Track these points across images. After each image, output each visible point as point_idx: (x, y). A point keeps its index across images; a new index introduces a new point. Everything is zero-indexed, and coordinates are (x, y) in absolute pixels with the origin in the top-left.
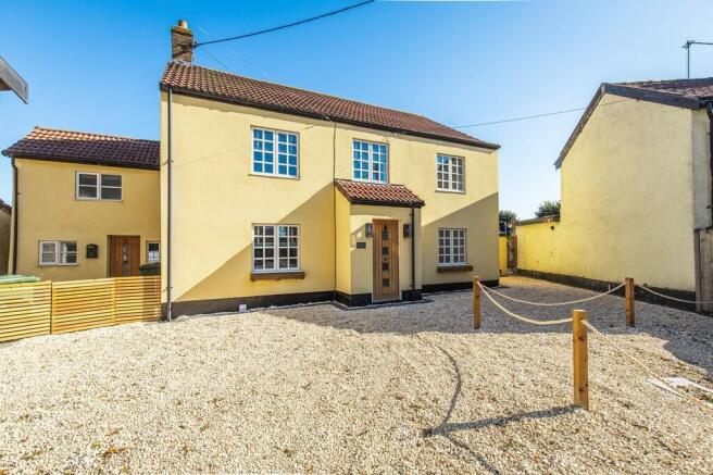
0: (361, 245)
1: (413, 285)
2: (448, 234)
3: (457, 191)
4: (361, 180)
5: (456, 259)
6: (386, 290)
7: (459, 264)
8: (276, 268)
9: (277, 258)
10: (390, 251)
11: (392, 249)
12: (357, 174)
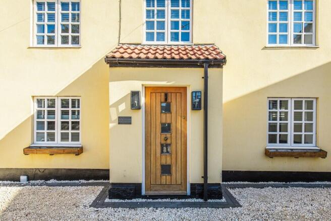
0: (124, 120)
1: (205, 177)
2: (284, 104)
3: (303, 45)
4: (155, 42)
5: (297, 140)
6: (165, 179)
7: (303, 146)
8: (58, 142)
9: (58, 131)
10: (173, 127)
11: (177, 125)
12: (150, 36)
